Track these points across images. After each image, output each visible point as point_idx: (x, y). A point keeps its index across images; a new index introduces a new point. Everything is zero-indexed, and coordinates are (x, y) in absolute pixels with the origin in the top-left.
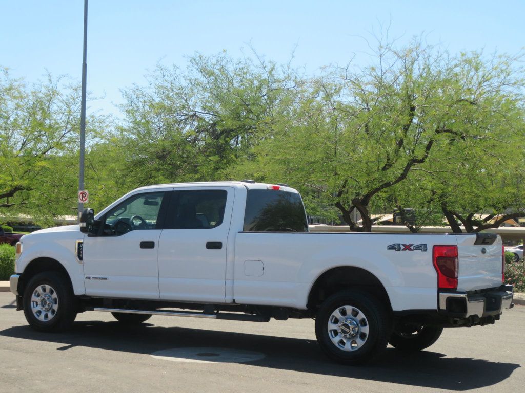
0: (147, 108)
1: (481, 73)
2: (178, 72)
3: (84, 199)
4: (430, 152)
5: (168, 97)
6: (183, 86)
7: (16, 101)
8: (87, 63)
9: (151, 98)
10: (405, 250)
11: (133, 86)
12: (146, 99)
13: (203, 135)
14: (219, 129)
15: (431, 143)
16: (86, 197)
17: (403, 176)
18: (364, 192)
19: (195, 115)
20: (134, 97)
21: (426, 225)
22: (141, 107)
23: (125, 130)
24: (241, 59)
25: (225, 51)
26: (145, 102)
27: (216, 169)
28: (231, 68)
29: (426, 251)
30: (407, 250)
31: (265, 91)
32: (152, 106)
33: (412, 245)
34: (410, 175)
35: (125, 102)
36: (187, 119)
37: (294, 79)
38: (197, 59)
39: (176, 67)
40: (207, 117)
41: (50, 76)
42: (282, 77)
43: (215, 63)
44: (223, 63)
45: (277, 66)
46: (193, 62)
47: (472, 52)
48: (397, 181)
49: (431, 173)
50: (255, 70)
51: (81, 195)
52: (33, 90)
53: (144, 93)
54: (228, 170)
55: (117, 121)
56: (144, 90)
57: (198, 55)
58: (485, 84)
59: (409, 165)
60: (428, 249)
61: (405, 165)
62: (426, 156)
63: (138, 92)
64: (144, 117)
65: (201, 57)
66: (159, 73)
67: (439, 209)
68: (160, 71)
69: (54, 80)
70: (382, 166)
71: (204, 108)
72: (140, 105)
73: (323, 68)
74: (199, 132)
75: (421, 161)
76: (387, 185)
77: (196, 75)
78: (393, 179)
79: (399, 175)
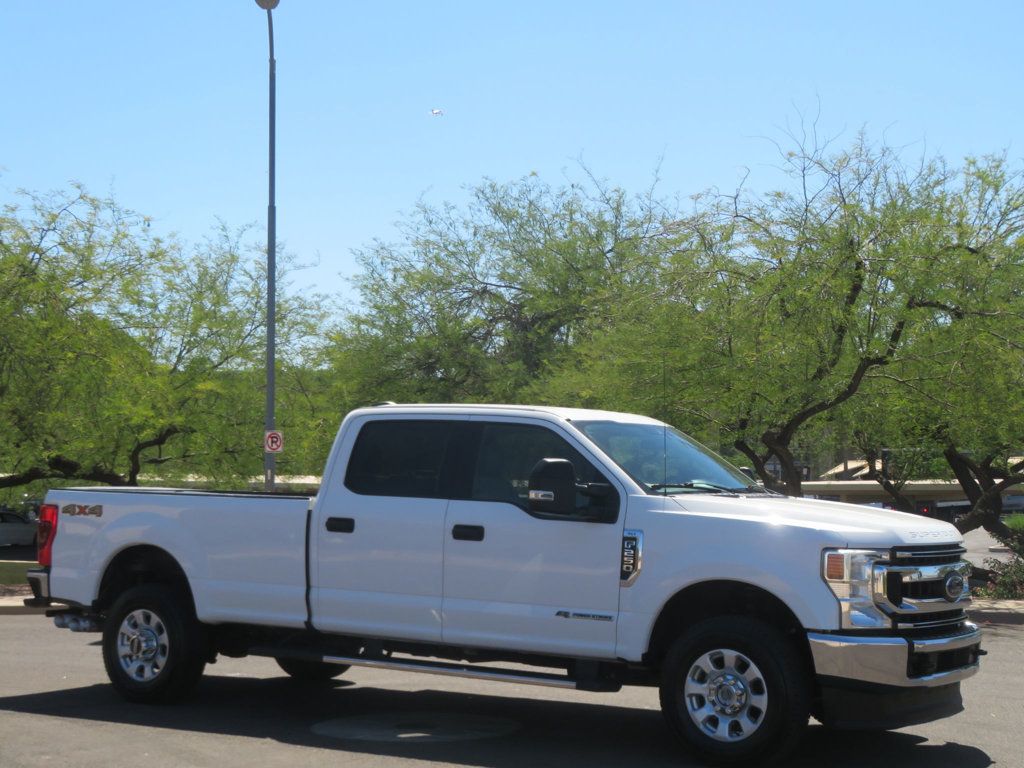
0: (400, 280)
1: (1003, 195)
2: (454, 214)
3: (275, 446)
4: (898, 345)
5: (438, 260)
6: (463, 239)
7: (168, 276)
8: (276, 205)
9: (408, 264)
11: (375, 243)
12: (399, 266)
13: (500, 326)
14: (527, 313)
15: (900, 326)
16: (278, 443)
17: (852, 388)
18: (784, 420)
19: (485, 291)
20: (378, 261)
22: (389, 280)
23: (364, 322)
24: (564, 187)
25: (534, 174)
26: (396, 270)
27: (518, 385)
28: (548, 203)
31: (609, 243)
32: (408, 277)
34: (865, 388)
35: (362, 271)
36: (472, 297)
37: (660, 218)
38: (488, 191)
39: (449, 207)
40: (508, 294)
41: (224, 229)
42: (639, 215)
43: (517, 196)
44: (532, 196)
45: (628, 197)
46: (481, 195)
47: (986, 158)
48: (840, 399)
49: (904, 382)
50: (592, 205)
51: (270, 441)
52: (193, 254)
53: (395, 254)
54: (535, 386)
55: (350, 307)
56: (394, 248)
57: (488, 183)
58: (1015, 214)
59: (861, 370)
61: (855, 369)
62: (891, 352)
63: (385, 253)
64: (396, 297)
65: (492, 187)
66: (420, 217)
68: (422, 215)
69: (232, 234)
70: (812, 371)
71: (501, 277)
72: (389, 276)
73: (696, 198)
74: (495, 320)
75: (881, 361)
76: (822, 407)
77: (486, 219)
78: (831, 395)
79: (844, 388)
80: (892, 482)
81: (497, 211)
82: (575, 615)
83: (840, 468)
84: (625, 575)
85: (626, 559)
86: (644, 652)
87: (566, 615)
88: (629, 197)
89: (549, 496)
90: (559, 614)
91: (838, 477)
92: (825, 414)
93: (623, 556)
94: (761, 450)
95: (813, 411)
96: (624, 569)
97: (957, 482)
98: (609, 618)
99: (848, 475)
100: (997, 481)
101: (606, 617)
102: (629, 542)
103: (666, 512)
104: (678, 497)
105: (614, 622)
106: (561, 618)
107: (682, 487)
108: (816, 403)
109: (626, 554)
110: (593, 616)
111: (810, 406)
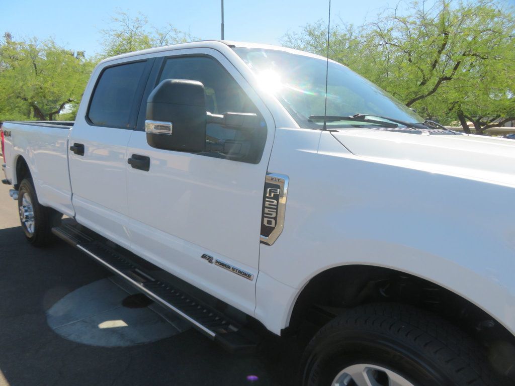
4: (456, 72)
15: (459, 63)
17: (434, 90)
34: (439, 90)
48: (429, 94)
49: (455, 88)
59: (439, 83)
61: (436, 82)
62: (453, 74)
70: (419, 83)
75: (449, 79)
76: (422, 97)
78: (426, 92)
79: (431, 90)
81: (311, 34)
82: (217, 262)
84: (266, 231)
85: (266, 210)
86: (283, 327)
87: (210, 259)
88: (355, 27)
89: (167, 128)
90: (204, 256)
93: (264, 207)
95: (418, 99)
96: (265, 223)
97: (474, 127)
98: (248, 276)
100: (482, 127)
101: (245, 274)
102: (272, 189)
103: (320, 153)
104: (342, 133)
105: (254, 282)
106: (206, 261)
107: (349, 119)
108: (419, 96)
109: (267, 204)
110: (233, 269)
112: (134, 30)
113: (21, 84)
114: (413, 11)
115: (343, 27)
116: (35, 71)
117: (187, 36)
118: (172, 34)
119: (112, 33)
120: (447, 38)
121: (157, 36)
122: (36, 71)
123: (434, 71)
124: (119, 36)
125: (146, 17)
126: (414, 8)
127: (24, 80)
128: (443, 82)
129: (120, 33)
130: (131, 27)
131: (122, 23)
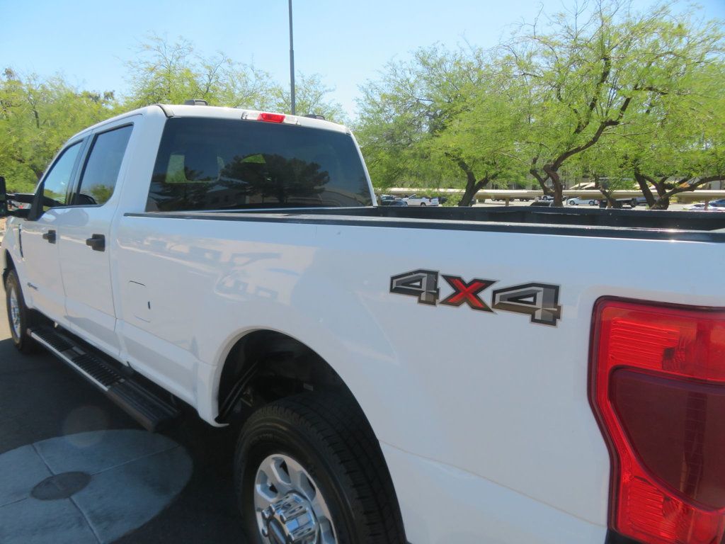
2: (404, 66)
4: (625, 113)
5: (398, 89)
9: (384, 91)
10: (457, 304)
11: (367, 81)
15: (628, 101)
17: (595, 140)
18: (556, 157)
19: (418, 102)
21: (619, 189)
29: (553, 323)
30: (465, 306)
32: (384, 97)
33: (488, 283)
34: (602, 139)
36: (413, 106)
38: (421, 54)
39: (402, 63)
40: (428, 104)
46: (417, 56)
48: (587, 146)
49: (625, 136)
56: (375, 83)
57: (421, 50)
59: (601, 129)
60: (564, 313)
61: (598, 127)
62: (621, 117)
65: (422, 52)
67: (632, 174)
70: (573, 130)
71: (426, 96)
75: (615, 123)
76: (578, 150)
77: (420, 68)
78: (583, 143)
79: (590, 139)
80: (607, 191)
81: (424, 63)
83: (577, 186)
91: (576, 189)
92: (577, 155)
94: (543, 176)
95: (572, 152)
99: (581, 188)
100: (667, 191)
108: (574, 148)
111: (572, 149)
112: (174, 61)
113: (14, 140)
114: (558, 28)
115: (469, 52)
116: (36, 121)
117: (249, 69)
118: (225, 66)
119: (143, 66)
120: (608, 65)
121: (203, 69)
122: (38, 121)
123: (594, 113)
124: (152, 70)
125: (190, 44)
126: (559, 23)
127: (20, 135)
128: (607, 128)
129: (153, 66)
130: (170, 58)
131: (156, 52)
